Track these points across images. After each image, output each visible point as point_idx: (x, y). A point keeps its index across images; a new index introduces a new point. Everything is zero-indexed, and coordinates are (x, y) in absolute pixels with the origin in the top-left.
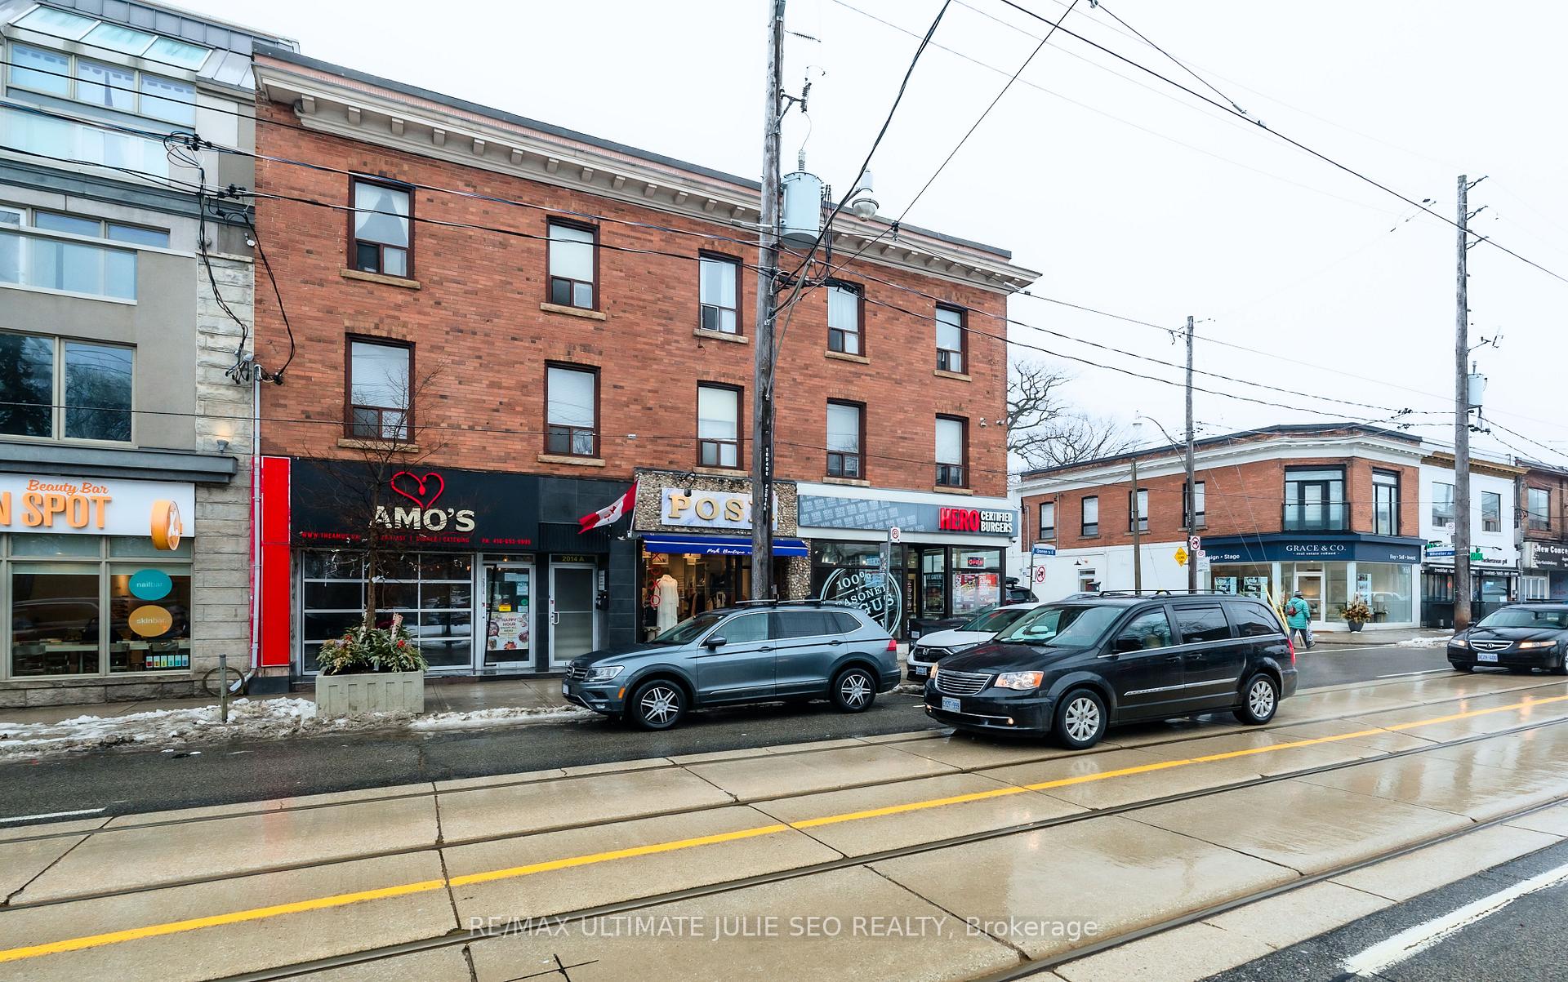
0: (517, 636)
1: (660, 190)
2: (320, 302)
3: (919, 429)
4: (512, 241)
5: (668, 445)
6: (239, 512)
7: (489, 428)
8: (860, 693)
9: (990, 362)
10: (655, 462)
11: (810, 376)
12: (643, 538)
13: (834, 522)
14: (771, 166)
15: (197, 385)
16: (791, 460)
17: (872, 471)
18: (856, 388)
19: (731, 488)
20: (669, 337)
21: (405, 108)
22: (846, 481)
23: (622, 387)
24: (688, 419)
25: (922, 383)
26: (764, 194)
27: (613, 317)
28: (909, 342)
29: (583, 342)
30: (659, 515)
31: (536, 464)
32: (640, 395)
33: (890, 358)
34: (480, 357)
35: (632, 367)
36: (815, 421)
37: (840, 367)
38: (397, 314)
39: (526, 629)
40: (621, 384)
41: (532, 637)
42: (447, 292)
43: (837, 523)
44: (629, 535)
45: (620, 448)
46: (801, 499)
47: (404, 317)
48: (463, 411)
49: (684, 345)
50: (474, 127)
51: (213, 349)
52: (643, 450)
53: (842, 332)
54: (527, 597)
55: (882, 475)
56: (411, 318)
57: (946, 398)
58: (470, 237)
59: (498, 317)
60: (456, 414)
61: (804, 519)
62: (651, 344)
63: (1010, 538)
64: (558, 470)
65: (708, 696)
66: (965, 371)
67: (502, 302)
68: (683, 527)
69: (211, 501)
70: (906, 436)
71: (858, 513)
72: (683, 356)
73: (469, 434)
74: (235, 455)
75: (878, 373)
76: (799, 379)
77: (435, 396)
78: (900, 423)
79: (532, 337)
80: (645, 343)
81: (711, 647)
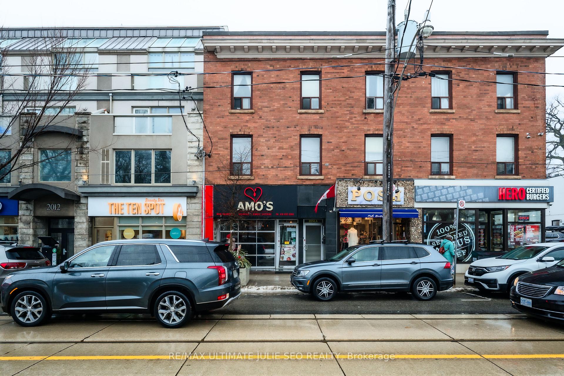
0: (291, 255)
1: (346, 48)
2: (223, 124)
3: (486, 145)
4: (287, 86)
5: (352, 167)
6: (198, 206)
7: (279, 166)
8: (428, 291)
9: (533, 99)
10: (345, 175)
11: (422, 124)
12: (340, 211)
13: (434, 199)
14: (390, 22)
15: (188, 161)
16: (412, 168)
17: (457, 170)
18: (447, 126)
19: (380, 185)
20: (352, 116)
21: (248, 41)
22: (442, 177)
23: (331, 142)
24: (361, 153)
25: (487, 118)
26: (387, 37)
27: (327, 111)
28: (479, 97)
29: (315, 124)
30: (347, 200)
31: (296, 180)
32: (339, 145)
33: (468, 108)
34: (275, 137)
35: (335, 132)
36: (424, 147)
37: (438, 117)
38: (247, 124)
39: (294, 252)
40: (331, 141)
41: (297, 255)
42: (264, 112)
43: (436, 199)
44: (334, 210)
45: (330, 170)
46: (416, 188)
47: (249, 125)
48: (269, 160)
49: (359, 118)
50: (272, 41)
51: (192, 147)
52: (341, 170)
53: (439, 98)
54: (295, 238)
55: (463, 172)
56: (251, 125)
57: (503, 125)
58: (272, 87)
59: (282, 119)
60: (267, 162)
61: (418, 198)
62: (344, 121)
63: (548, 203)
64: (305, 182)
65: (348, 286)
66: (516, 107)
67: (283, 112)
68: (358, 205)
69: (191, 203)
70: (477, 149)
71: (448, 193)
72: (358, 124)
73: (272, 170)
74: (197, 186)
75: (460, 117)
76: (415, 126)
77: (259, 156)
78: (474, 142)
79: (295, 126)
80: (341, 121)
81: (350, 263)
